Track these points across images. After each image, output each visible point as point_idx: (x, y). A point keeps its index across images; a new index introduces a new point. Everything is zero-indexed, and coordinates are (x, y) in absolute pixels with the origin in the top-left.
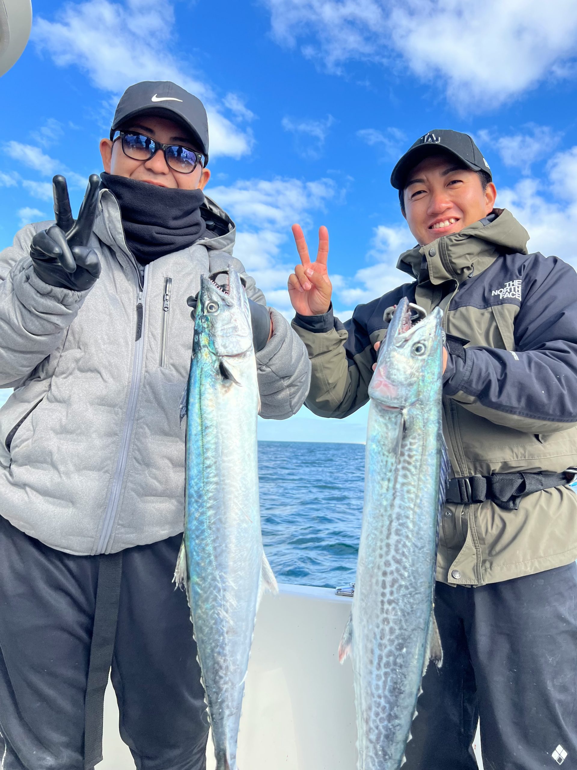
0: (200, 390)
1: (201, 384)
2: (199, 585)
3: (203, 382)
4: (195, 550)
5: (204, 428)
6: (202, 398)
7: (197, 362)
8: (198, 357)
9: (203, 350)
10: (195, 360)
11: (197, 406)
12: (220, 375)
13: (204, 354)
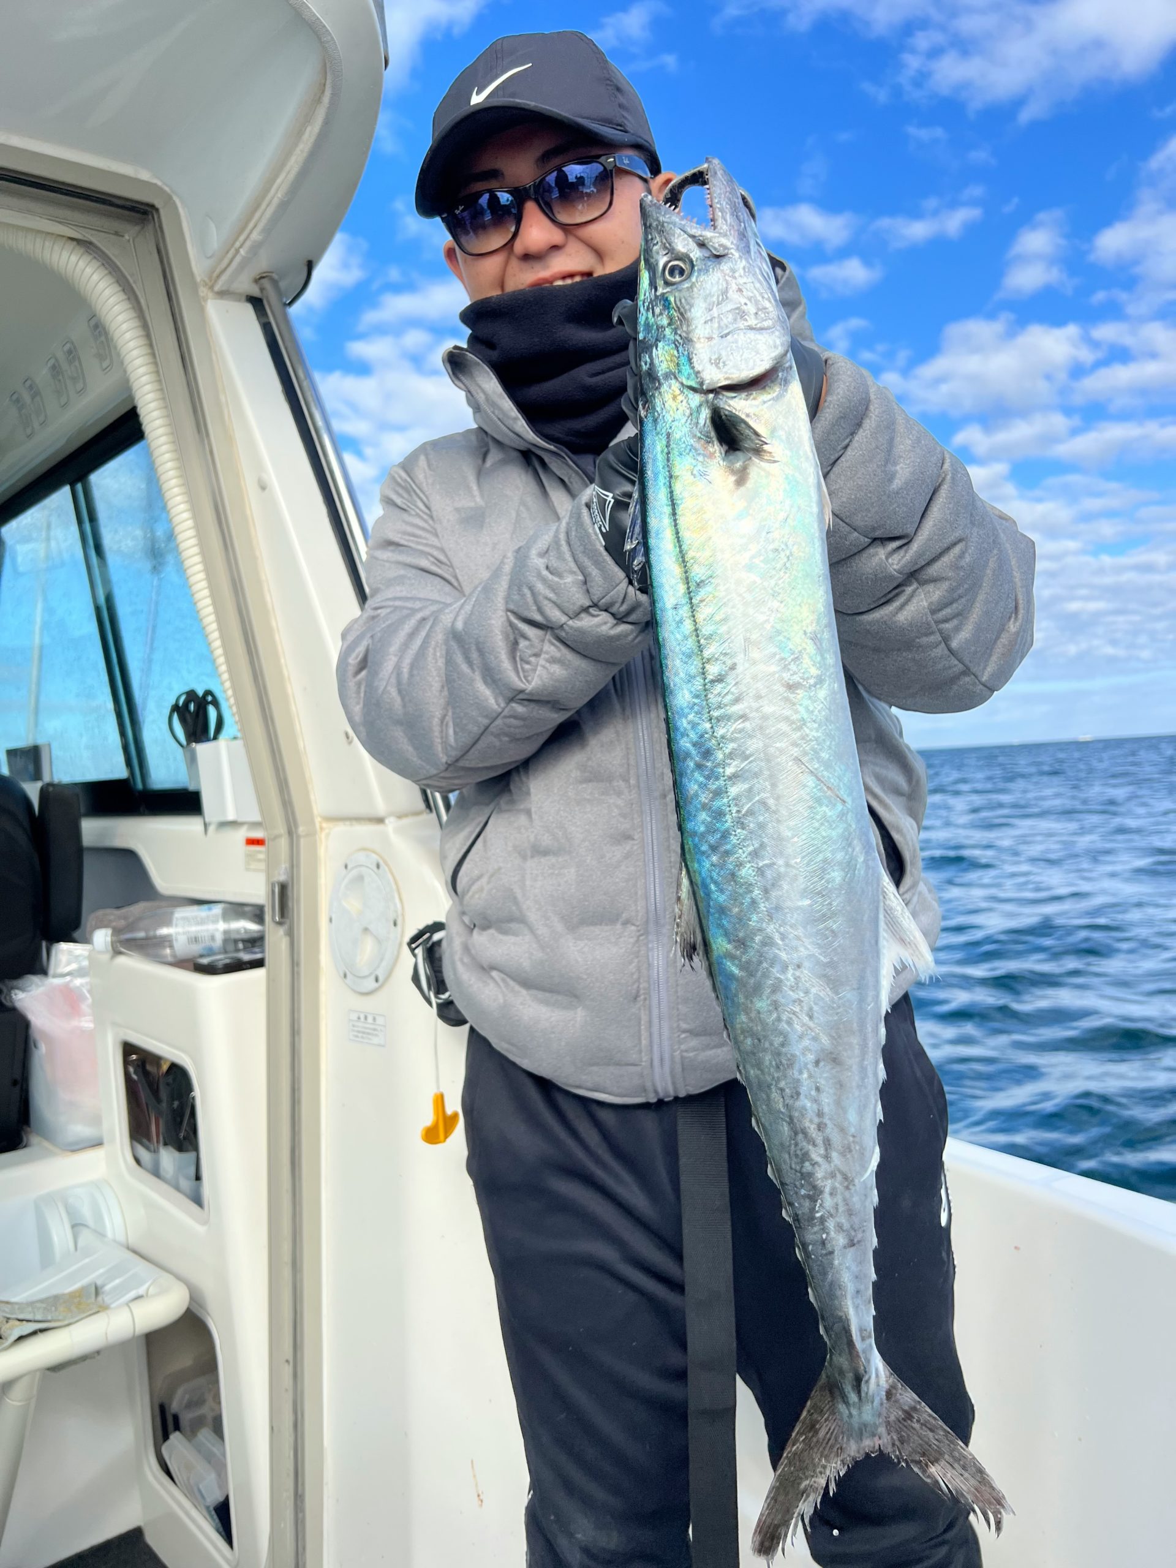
0: (671, 492)
1: (671, 477)
2: (732, 957)
3: (676, 471)
4: (712, 878)
5: (692, 588)
6: (679, 511)
7: (655, 421)
8: (654, 408)
9: (665, 388)
10: (650, 419)
11: (668, 535)
12: (716, 442)
13: (668, 397)
